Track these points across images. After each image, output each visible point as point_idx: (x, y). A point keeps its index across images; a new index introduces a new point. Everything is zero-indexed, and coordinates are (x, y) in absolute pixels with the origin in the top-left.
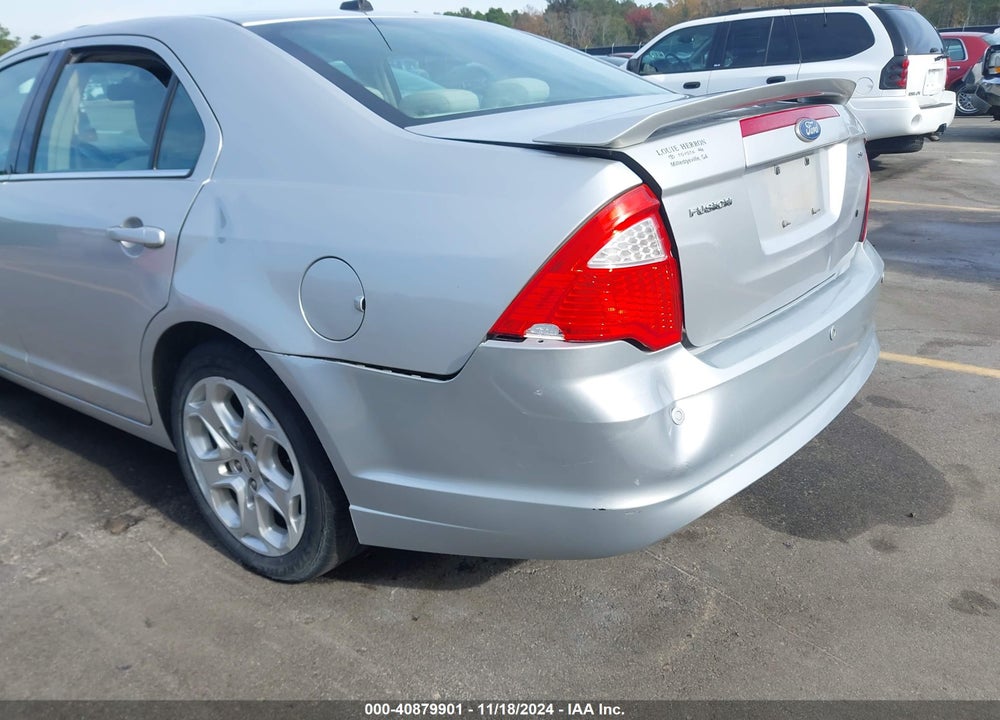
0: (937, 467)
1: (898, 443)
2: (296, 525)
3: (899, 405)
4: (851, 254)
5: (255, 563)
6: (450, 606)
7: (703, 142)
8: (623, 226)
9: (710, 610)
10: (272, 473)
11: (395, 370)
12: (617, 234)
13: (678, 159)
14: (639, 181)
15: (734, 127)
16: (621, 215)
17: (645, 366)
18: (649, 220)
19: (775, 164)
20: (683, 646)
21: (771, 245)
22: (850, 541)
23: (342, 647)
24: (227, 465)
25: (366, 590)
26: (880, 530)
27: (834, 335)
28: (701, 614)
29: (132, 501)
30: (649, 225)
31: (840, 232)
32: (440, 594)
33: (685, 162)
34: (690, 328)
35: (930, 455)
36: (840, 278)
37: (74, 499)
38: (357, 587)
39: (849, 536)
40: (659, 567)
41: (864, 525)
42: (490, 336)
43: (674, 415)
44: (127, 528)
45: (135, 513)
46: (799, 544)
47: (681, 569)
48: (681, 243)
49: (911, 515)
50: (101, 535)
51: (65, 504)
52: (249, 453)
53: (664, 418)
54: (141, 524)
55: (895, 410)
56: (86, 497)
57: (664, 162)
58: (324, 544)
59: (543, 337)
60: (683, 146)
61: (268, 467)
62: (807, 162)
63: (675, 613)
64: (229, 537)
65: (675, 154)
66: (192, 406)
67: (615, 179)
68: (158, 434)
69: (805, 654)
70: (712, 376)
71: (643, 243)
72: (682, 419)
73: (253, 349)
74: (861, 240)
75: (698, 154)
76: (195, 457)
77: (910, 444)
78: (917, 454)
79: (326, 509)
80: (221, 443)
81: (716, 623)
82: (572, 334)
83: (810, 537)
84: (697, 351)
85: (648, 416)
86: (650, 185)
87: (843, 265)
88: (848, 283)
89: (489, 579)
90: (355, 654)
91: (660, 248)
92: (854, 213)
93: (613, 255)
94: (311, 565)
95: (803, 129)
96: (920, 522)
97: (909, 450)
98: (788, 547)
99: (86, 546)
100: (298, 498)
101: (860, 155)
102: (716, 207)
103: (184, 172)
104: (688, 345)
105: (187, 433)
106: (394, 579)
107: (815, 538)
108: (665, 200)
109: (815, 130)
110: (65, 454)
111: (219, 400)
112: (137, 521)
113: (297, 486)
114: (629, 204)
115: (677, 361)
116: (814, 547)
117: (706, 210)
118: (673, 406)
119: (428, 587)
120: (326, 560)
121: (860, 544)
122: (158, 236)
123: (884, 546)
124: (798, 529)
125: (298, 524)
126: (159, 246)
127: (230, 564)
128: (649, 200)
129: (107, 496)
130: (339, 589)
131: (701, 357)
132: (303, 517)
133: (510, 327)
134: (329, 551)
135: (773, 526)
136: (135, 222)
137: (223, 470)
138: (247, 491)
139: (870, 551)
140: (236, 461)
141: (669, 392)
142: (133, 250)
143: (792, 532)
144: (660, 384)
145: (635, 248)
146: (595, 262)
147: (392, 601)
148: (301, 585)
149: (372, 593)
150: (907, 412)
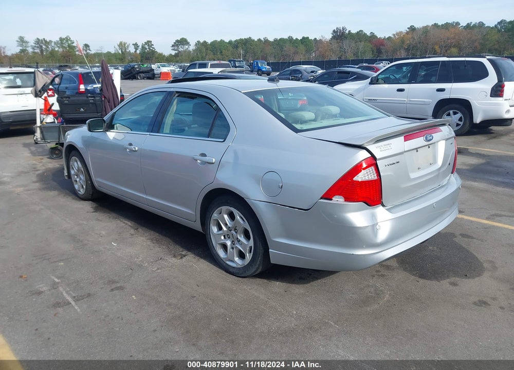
0: (481, 261)
1: (468, 251)
2: (249, 257)
3: (472, 238)
4: (448, 178)
5: (231, 270)
6: (297, 289)
7: (391, 144)
8: (364, 169)
9: (387, 297)
10: (242, 238)
11: (289, 207)
12: (363, 171)
13: (383, 149)
14: (370, 156)
15: (402, 138)
16: (364, 165)
17: (369, 211)
18: (373, 167)
19: (417, 149)
20: (376, 306)
21: (413, 175)
22: (441, 281)
23: (262, 297)
24: (224, 236)
25: (268, 282)
26: (453, 279)
27: (435, 206)
28: (384, 298)
29: (181, 249)
30: (372, 169)
31: (442, 170)
32: (294, 285)
33: (385, 150)
34: (384, 200)
35: (479, 256)
36: (443, 186)
37: (160, 247)
38: (265, 281)
39: (442, 280)
40: (370, 284)
41: (448, 277)
42: (321, 198)
43: (377, 227)
44: (182, 258)
45: (184, 253)
46: (422, 281)
47: (378, 285)
48: (382, 174)
49: (466, 275)
50: (174, 259)
51: (157, 249)
52: (233, 232)
53: (374, 227)
54: (186, 257)
55: (470, 240)
56: (164, 247)
57: (378, 150)
58: (258, 263)
59: (338, 200)
60: (384, 145)
61: (241, 237)
62: (429, 147)
63: (375, 297)
64: (222, 261)
65: (382, 148)
66: (215, 215)
67: (363, 155)
68: (197, 226)
69: (418, 312)
70: (390, 216)
71: (370, 174)
72: (379, 229)
73: (243, 198)
74: (452, 173)
75: (389, 148)
76: (213, 233)
77: (473, 252)
78: (475, 256)
79: (261, 250)
80: (224, 228)
81: (388, 301)
82: (347, 199)
83: (426, 279)
84: (386, 208)
85: (368, 226)
86: (373, 156)
87: (445, 182)
88: (447, 188)
89: (310, 282)
90: (267, 299)
91: (375, 175)
92: (448, 163)
93: (361, 177)
94: (252, 270)
95: (426, 138)
96: (469, 278)
97: (472, 254)
98: (418, 281)
99: (170, 262)
100: (251, 248)
101: (452, 144)
102: (394, 164)
103: (223, 140)
104: (383, 206)
105: (211, 225)
106: (277, 279)
107: (428, 280)
108: (378, 162)
109: (431, 138)
110: (152, 232)
111: (226, 214)
112: (185, 256)
113: (251, 243)
114: (366, 163)
115: (379, 210)
116: (427, 282)
117: (390, 165)
118: (377, 224)
119: (289, 282)
120: (258, 268)
121: (445, 283)
122: (213, 160)
123: (454, 284)
124: (422, 276)
125: (249, 256)
126: (213, 163)
127: (220, 271)
128: (373, 161)
129: (171, 247)
130: (259, 281)
131: (387, 210)
132: (252, 253)
133: (328, 196)
134: (259, 266)
135: (413, 275)
136: (203, 155)
137: (223, 238)
138: (231, 245)
139: (448, 285)
140: (228, 235)
141: (376, 220)
142: (201, 164)
143: (420, 277)
144: (373, 216)
145: (368, 175)
146: (355, 179)
147: (277, 286)
148: (246, 279)
149: (270, 283)
150: (475, 240)
